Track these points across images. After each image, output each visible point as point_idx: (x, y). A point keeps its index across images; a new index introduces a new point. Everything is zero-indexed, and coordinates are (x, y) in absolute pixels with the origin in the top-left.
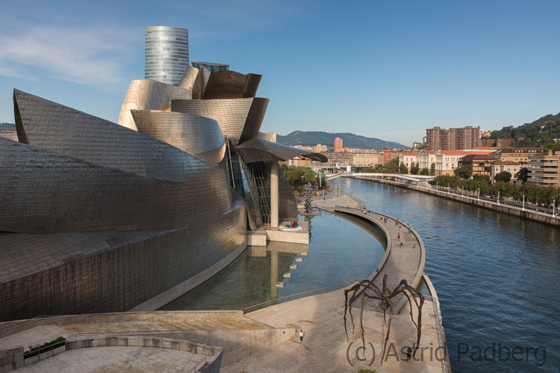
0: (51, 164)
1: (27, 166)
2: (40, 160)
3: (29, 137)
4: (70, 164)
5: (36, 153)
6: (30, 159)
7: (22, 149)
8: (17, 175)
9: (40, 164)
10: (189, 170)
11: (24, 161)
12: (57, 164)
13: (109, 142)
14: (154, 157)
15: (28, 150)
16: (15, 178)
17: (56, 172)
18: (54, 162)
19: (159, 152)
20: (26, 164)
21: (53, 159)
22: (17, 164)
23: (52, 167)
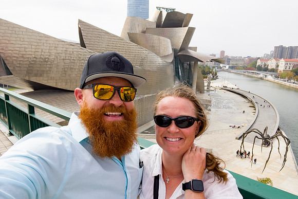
3: (86, 45)
7: (84, 51)
10: (159, 65)
13: (122, 49)
14: (143, 58)
22: (82, 59)
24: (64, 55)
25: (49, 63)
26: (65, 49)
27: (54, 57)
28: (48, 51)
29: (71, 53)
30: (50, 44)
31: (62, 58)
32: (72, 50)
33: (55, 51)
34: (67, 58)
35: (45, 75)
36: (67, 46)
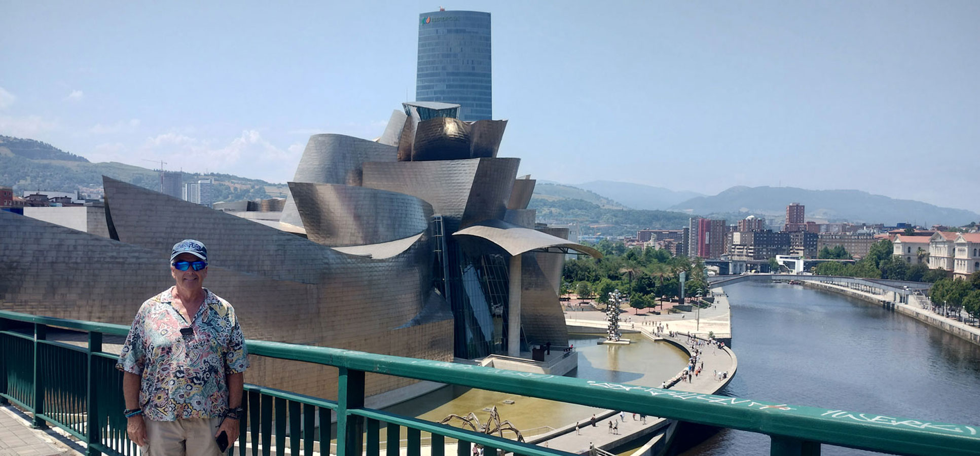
0: (134, 260)
1: (108, 263)
2: (121, 255)
3: (118, 230)
4: (156, 260)
5: (118, 247)
6: (110, 254)
8: (97, 272)
9: (121, 260)
10: (326, 269)
11: (104, 256)
12: (141, 260)
14: (271, 253)
15: (110, 245)
16: (94, 275)
17: (139, 269)
18: (138, 258)
19: (278, 245)
20: (108, 260)
21: (136, 254)
22: (96, 259)
23: (135, 264)
24: (54, 253)
25: (19, 271)
26: (56, 242)
27: (30, 259)
28: (18, 247)
29: (71, 248)
30: (25, 233)
31: (49, 259)
32: (72, 242)
33: (35, 247)
34: (61, 259)
35: (8, 296)
36: (63, 236)
